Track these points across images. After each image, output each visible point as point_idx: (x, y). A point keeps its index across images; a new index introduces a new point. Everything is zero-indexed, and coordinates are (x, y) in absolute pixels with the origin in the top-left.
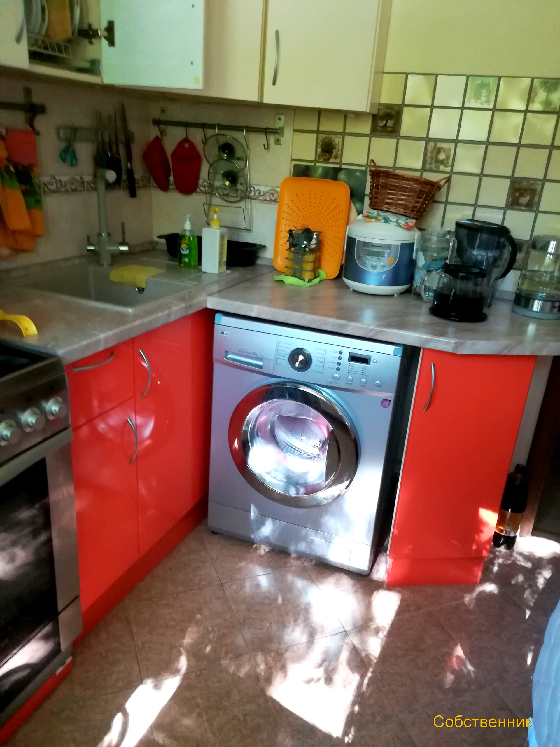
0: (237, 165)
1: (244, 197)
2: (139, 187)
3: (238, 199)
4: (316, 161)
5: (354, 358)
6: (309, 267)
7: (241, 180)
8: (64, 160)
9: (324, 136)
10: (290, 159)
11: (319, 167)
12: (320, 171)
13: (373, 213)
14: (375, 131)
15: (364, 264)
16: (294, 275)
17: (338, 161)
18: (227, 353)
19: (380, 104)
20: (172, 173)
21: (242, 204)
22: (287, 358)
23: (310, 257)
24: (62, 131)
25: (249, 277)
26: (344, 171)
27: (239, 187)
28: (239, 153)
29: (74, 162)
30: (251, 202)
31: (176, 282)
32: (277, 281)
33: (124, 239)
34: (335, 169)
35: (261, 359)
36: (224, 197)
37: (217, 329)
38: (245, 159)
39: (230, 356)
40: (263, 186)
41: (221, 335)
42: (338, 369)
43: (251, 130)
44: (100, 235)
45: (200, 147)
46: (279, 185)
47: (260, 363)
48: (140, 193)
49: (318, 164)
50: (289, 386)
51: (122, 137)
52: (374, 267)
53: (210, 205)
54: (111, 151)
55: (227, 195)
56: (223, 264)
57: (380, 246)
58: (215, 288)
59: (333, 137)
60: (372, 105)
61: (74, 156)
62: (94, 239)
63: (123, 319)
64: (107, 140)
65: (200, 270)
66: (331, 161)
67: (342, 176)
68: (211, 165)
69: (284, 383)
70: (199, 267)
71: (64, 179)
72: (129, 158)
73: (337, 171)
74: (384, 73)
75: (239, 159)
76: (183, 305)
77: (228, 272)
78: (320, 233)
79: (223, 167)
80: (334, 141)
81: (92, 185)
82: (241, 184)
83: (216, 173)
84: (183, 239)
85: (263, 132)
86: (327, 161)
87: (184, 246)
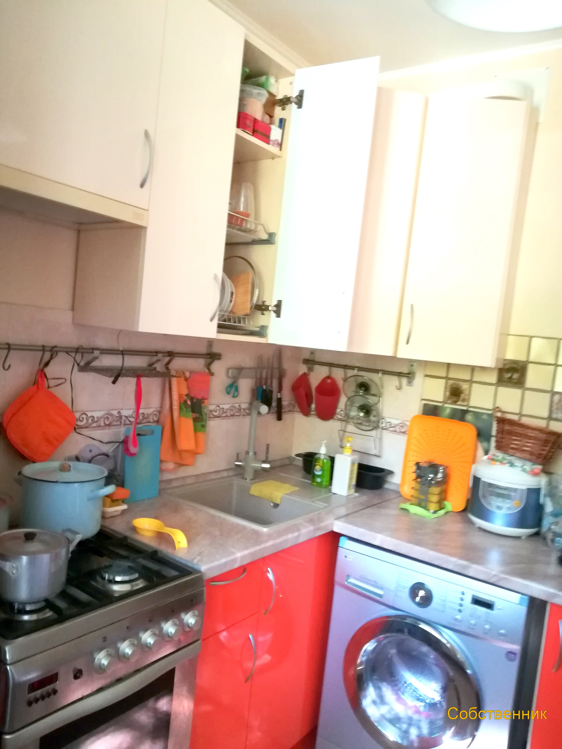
0: (371, 400)
1: (376, 427)
2: (285, 412)
3: (370, 428)
4: (444, 402)
5: (477, 601)
6: (435, 498)
7: (374, 413)
8: (228, 393)
9: (453, 382)
10: (419, 399)
11: (447, 407)
12: (448, 411)
13: (498, 456)
14: (501, 381)
15: (490, 504)
16: (419, 505)
17: (465, 404)
18: (348, 576)
19: (506, 360)
20: (314, 402)
21: (373, 433)
22: (407, 591)
23: (435, 490)
24: (230, 371)
25: (375, 501)
26: (470, 413)
27: (372, 418)
28: (373, 391)
29: (236, 394)
30: (381, 432)
31: (307, 502)
32: (402, 509)
33: (267, 458)
34: (462, 410)
35: (382, 588)
36: (358, 425)
37: (341, 553)
38: (379, 395)
39: (351, 580)
40: (394, 419)
41: (344, 558)
42: (460, 611)
43: (385, 372)
44: (247, 453)
45: (340, 383)
46: (409, 420)
47: (380, 592)
48: (286, 416)
49: (446, 405)
50: (408, 621)
51: (276, 374)
52: (499, 508)
53: (345, 431)
54: (266, 384)
55: (360, 424)
56: (351, 487)
57: (506, 489)
58: (343, 511)
59: (461, 383)
60: (498, 360)
61: (237, 389)
62: (242, 456)
63: (257, 537)
64: (264, 376)
65: (330, 491)
66: (458, 403)
67: (469, 417)
68: (349, 399)
69: (404, 617)
70: (330, 487)
71: (226, 407)
72: (280, 389)
73: (465, 412)
74: (509, 335)
75: (374, 395)
76: (311, 528)
77: (357, 494)
78: (447, 467)
79: (359, 401)
80: (461, 387)
81: (247, 411)
82: (374, 416)
83: (352, 406)
84: (318, 461)
85: (397, 375)
86: (455, 403)
87: (318, 467)
